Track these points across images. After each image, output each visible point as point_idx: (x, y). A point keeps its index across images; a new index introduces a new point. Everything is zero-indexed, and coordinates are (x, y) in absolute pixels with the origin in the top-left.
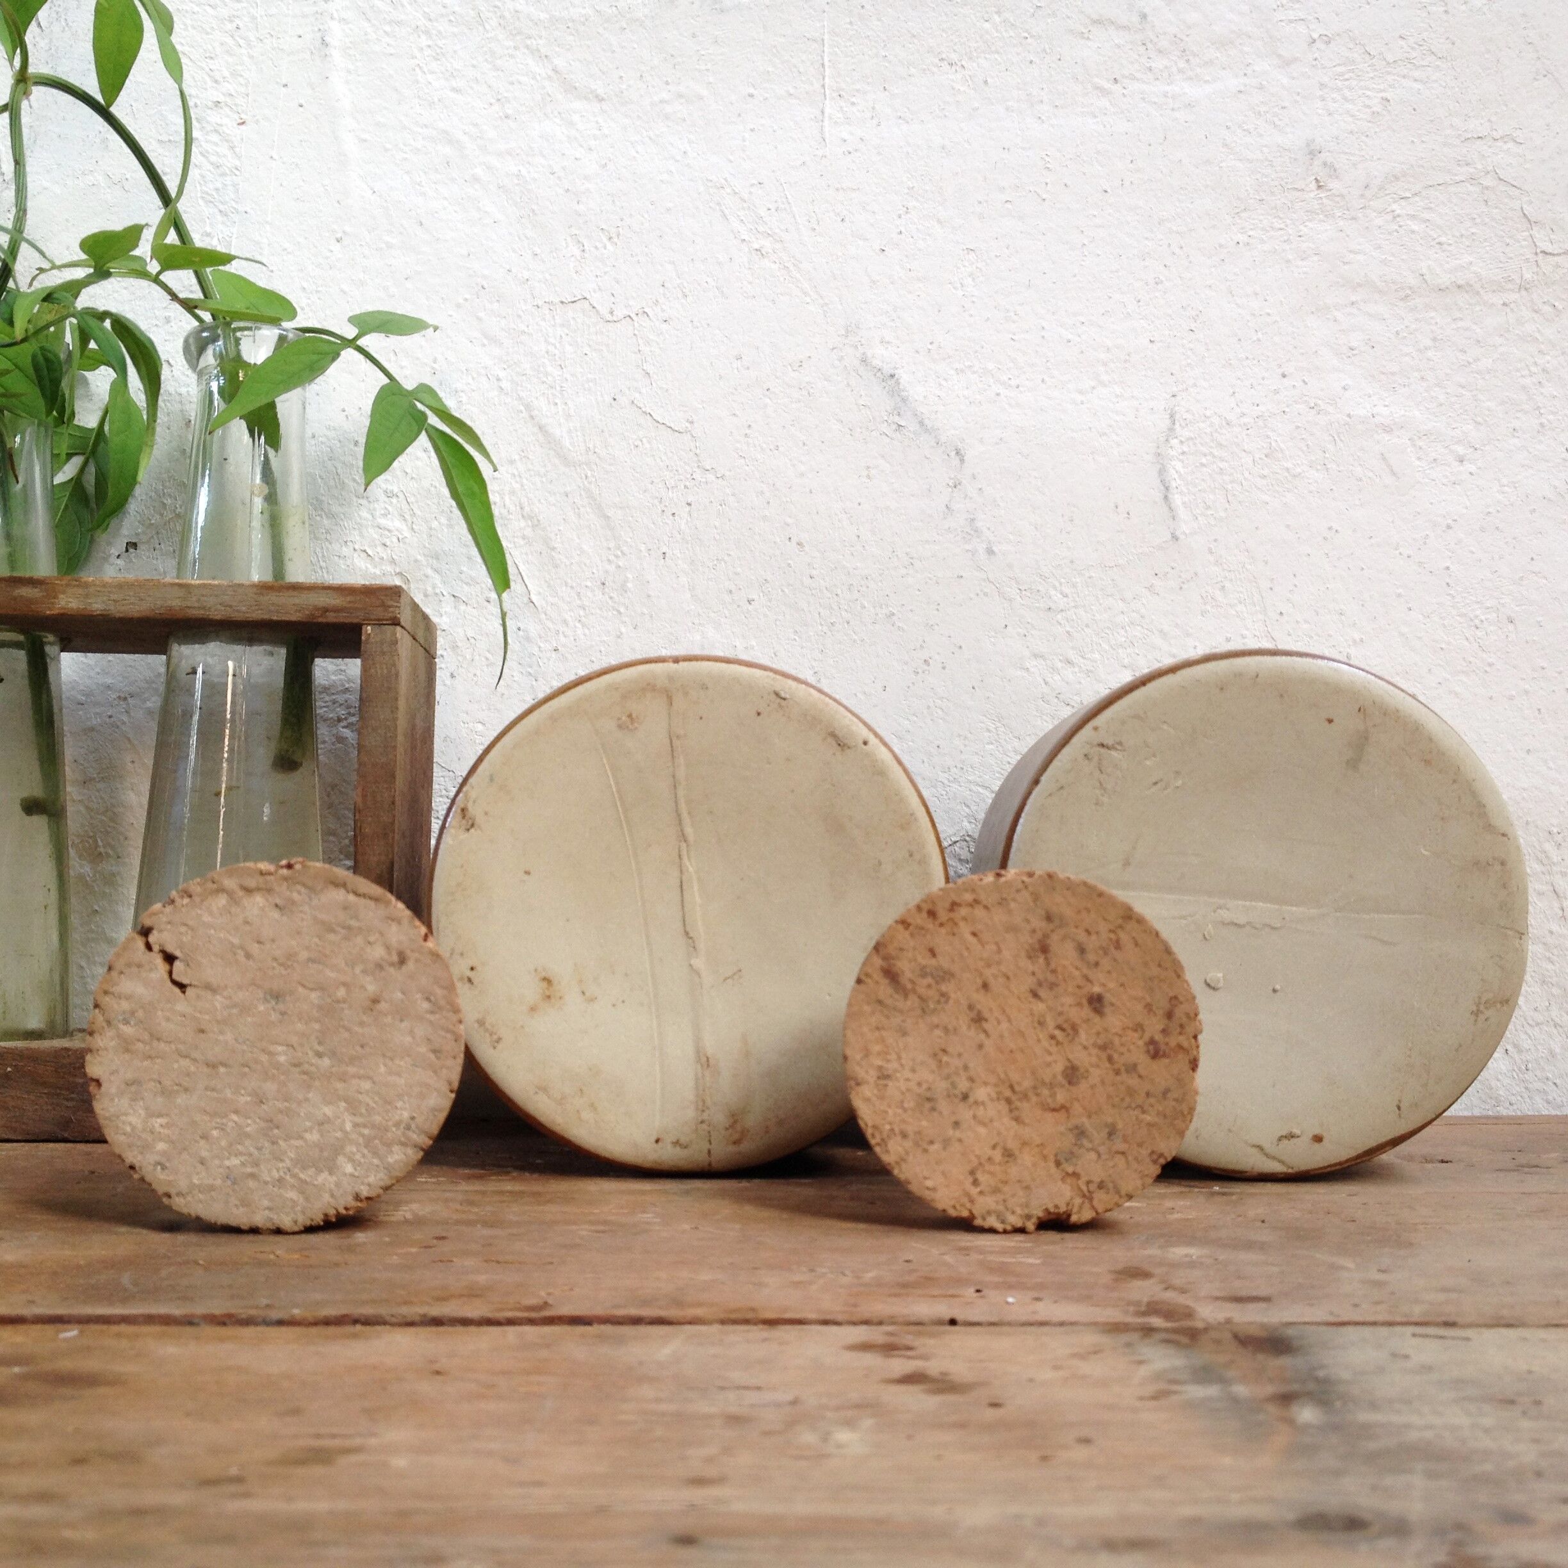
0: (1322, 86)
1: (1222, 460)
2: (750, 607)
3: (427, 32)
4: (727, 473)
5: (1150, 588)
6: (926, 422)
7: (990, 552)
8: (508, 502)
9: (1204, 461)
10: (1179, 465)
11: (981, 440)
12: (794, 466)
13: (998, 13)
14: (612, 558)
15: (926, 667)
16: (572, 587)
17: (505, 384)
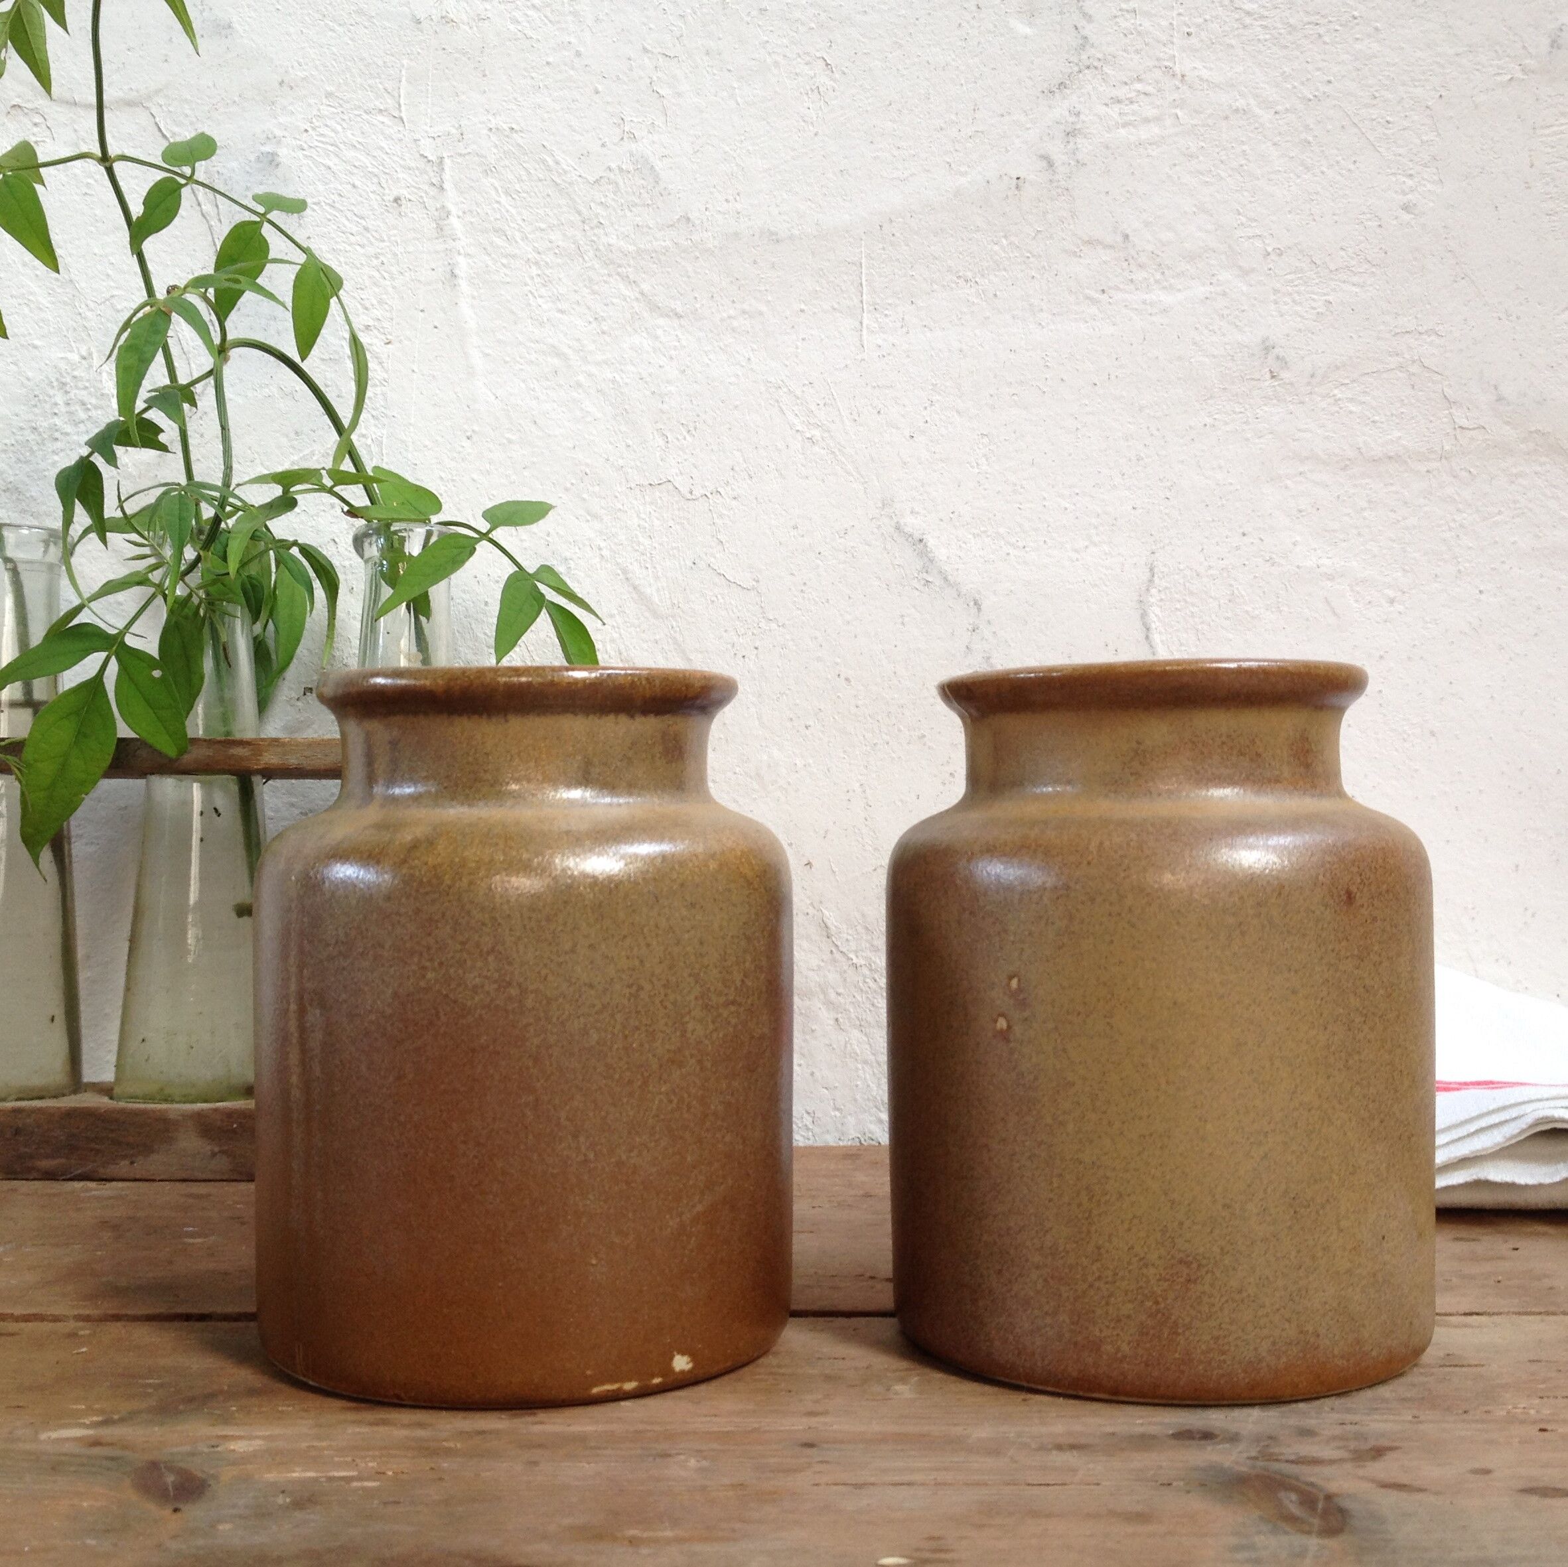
0: (1276, 291)
1: (1193, 605)
2: (807, 732)
3: (536, 263)
4: (787, 622)
6: (950, 578)
8: (609, 648)
9: (1178, 606)
10: (1157, 610)
11: (995, 593)
12: (841, 615)
13: (1005, 237)
15: (952, 779)
17: (605, 553)
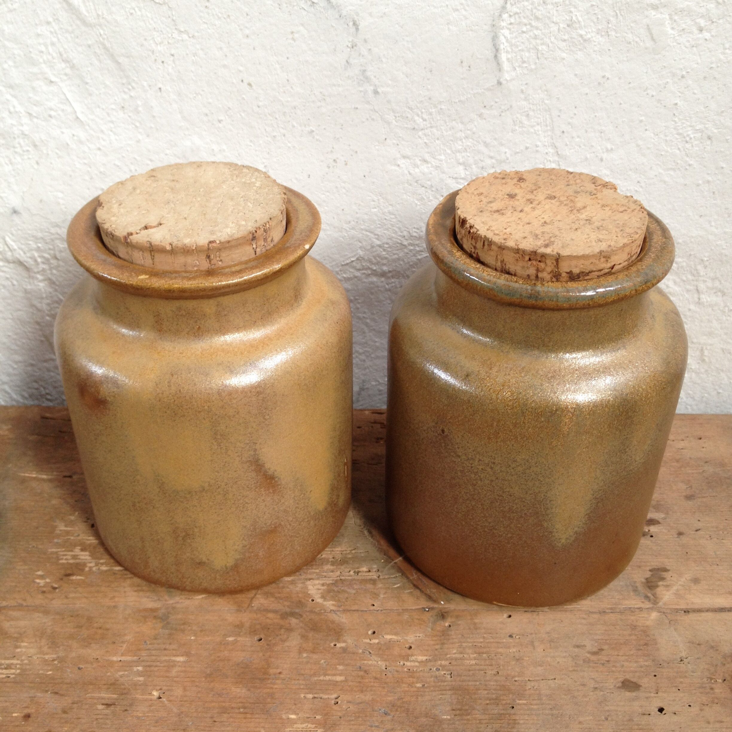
1: (537, 28)
2: (220, 125)
4: (196, 34)
5: (480, 115)
7: (376, 92)
8: (51, 50)
9: (524, 29)
10: (506, 32)
11: (370, 14)
12: (241, 30)
14: (126, 90)
15: (335, 164)
16: (103, 109)
